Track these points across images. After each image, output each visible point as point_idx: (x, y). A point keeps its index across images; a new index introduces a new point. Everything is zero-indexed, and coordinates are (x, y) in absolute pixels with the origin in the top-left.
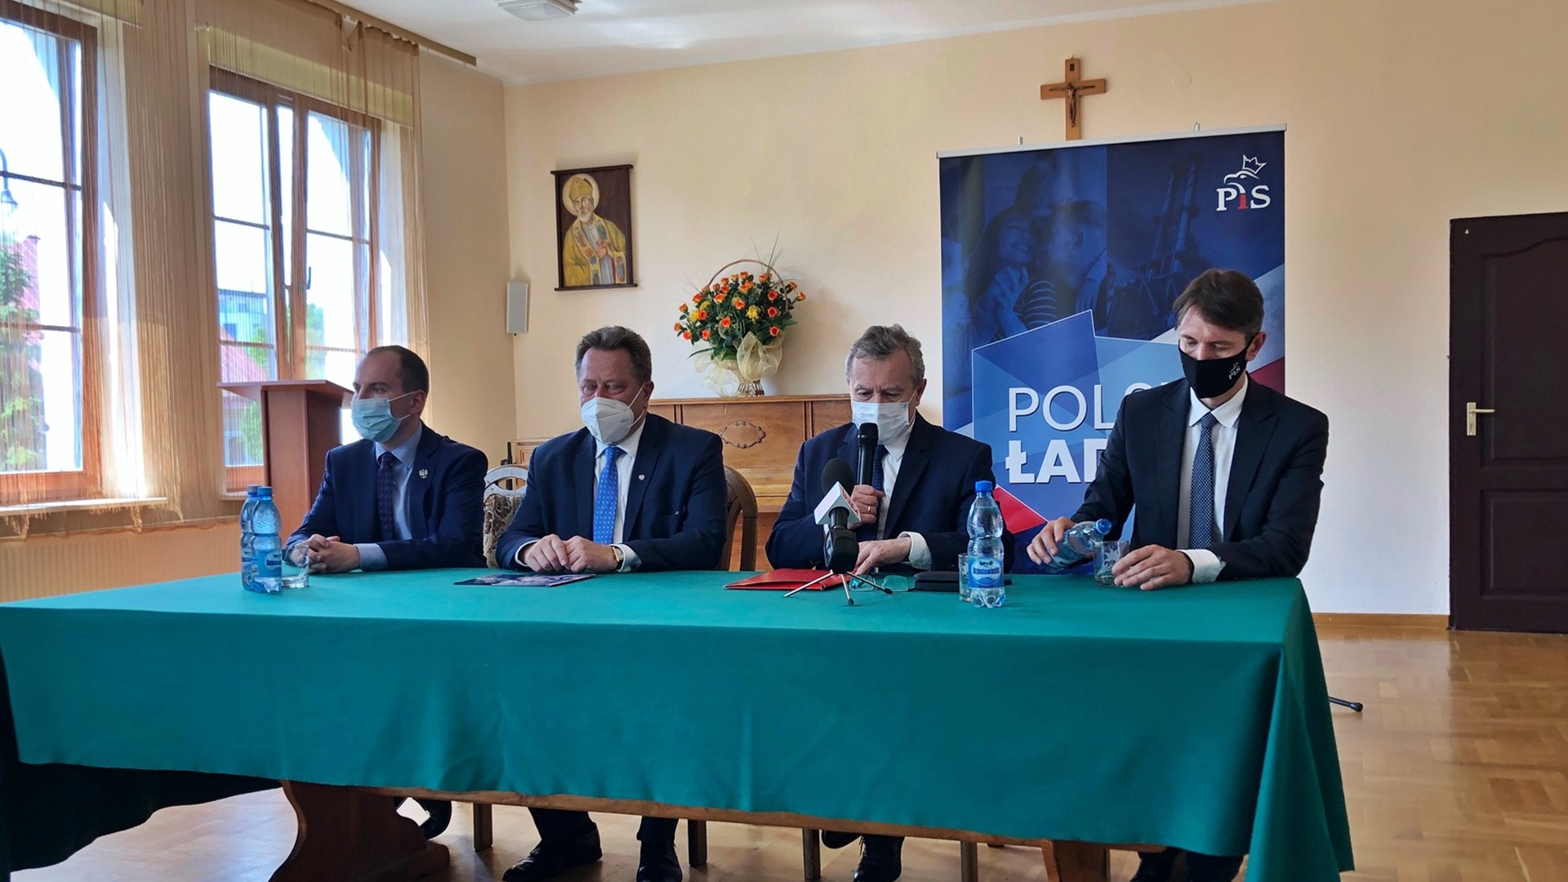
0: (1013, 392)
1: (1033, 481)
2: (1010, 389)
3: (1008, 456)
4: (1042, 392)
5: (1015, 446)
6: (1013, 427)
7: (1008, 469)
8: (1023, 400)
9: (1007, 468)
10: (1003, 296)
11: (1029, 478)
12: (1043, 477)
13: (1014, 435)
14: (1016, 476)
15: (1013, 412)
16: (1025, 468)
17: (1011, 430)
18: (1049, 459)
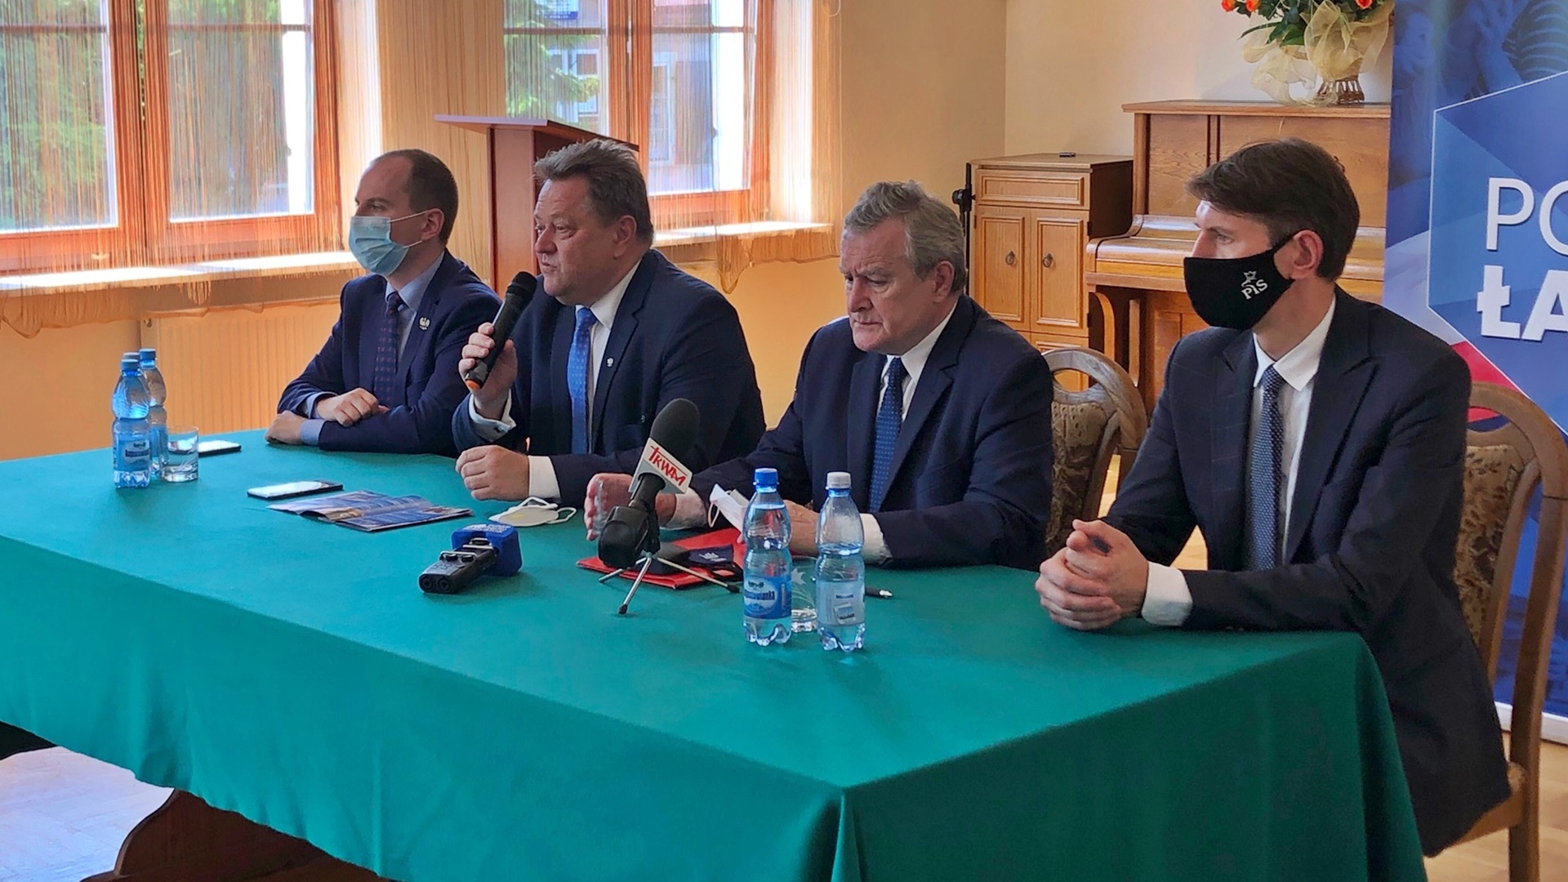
0: (1495, 184)
1: (1518, 337)
2: (1491, 179)
3: (1482, 290)
4: (1540, 190)
5: (1493, 274)
6: (1491, 244)
7: (1481, 312)
8: (1510, 199)
9: (1478, 310)
10: (1488, 24)
11: (1511, 330)
12: (1533, 332)
13: (1493, 257)
14: (1493, 325)
15: (1494, 219)
16: (1507, 313)
17: (1488, 247)
18: (1543, 302)
